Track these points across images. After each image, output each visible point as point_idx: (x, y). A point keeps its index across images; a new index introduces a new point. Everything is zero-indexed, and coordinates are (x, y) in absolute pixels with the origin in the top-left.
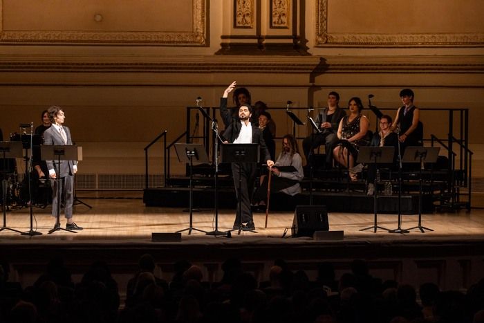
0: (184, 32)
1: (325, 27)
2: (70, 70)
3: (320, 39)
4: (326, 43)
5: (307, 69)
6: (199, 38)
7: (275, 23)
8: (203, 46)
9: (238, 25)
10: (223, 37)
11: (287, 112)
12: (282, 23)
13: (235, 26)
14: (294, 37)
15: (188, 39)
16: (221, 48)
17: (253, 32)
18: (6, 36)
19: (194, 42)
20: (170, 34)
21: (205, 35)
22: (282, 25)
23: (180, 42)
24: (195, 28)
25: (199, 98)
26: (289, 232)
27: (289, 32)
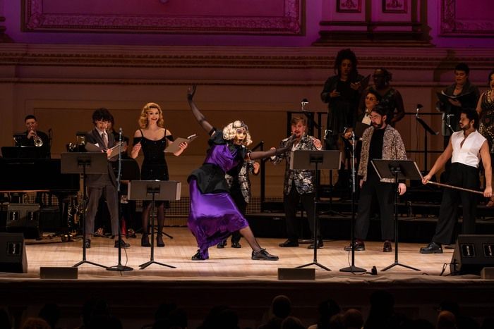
0: (273, 17)
1: (452, 11)
2: (130, 64)
3: (447, 27)
4: (454, 31)
5: (431, 64)
6: (292, 25)
7: (389, 5)
8: (298, 35)
9: (342, 8)
10: (322, 23)
11: (417, 119)
12: (398, 5)
13: (338, 10)
14: (414, 23)
15: (278, 26)
16: (319, 37)
17: (361, 17)
18: (46, 21)
19: (286, 30)
20: (255, 19)
21: (299, 20)
22: (398, 8)
23: (267, 30)
24: (287, 11)
25: (305, 100)
26: (448, 269)
27: (406, 18)
